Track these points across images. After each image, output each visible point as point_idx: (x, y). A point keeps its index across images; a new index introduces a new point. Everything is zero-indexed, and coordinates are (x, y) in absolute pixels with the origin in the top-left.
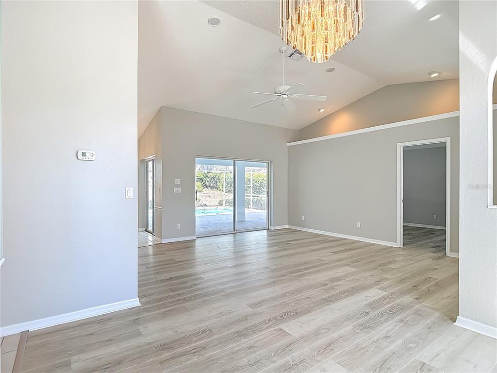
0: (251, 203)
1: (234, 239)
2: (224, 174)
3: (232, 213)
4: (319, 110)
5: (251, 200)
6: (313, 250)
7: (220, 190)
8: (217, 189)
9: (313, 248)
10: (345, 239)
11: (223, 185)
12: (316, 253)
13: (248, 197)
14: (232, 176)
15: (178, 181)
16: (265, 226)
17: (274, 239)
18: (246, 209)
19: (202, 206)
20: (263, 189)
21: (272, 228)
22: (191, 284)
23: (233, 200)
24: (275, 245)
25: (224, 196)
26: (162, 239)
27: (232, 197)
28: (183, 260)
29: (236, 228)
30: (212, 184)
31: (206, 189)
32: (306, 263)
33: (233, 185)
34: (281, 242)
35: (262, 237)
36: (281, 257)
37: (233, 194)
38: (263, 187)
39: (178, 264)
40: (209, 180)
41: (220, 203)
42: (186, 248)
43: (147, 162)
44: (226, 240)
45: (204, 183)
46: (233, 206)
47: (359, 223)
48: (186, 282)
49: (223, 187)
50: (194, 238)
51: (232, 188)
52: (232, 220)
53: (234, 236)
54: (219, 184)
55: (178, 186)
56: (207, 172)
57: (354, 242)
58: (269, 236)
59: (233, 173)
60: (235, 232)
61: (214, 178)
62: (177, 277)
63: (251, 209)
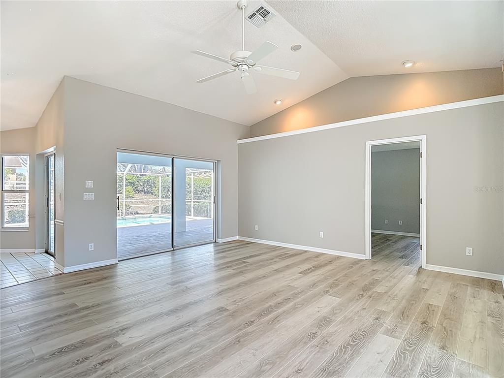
0: (192, 209)
1: (173, 259)
2: (160, 177)
3: (170, 221)
4: (275, 102)
5: (192, 206)
6: (277, 271)
7: (155, 195)
8: (152, 193)
9: (276, 267)
10: (306, 251)
11: (159, 189)
12: (281, 275)
13: (188, 203)
14: (170, 180)
15: (90, 184)
16: (212, 239)
17: (225, 257)
18: (186, 217)
19: (132, 214)
20: (204, 194)
21: (220, 241)
22: (94, 363)
23: (171, 207)
24: (227, 265)
25: (160, 202)
26: (64, 267)
27: (170, 203)
28: (91, 305)
29: (174, 244)
30: (146, 189)
31: (138, 194)
32: (274, 295)
33: (170, 190)
34: (235, 261)
35: (209, 254)
36: (239, 286)
37: (170, 200)
38: (204, 192)
39: (81, 314)
40: (142, 184)
41: (156, 211)
42: (99, 280)
43: (48, 157)
44: (162, 263)
45: (136, 188)
46: (171, 213)
47: (321, 233)
48: (87, 358)
49: (158, 192)
50: (115, 261)
51: (170, 193)
52: (170, 232)
53: (173, 255)
54: (154, 188)
55: (89, 190)
56: (140, 175)
57: (318, 255)
58: (217, 252)
59: (170, 176)
60: (173, 249)
61: (148, 181)
62: (72, 345)
63: (192, 217)
